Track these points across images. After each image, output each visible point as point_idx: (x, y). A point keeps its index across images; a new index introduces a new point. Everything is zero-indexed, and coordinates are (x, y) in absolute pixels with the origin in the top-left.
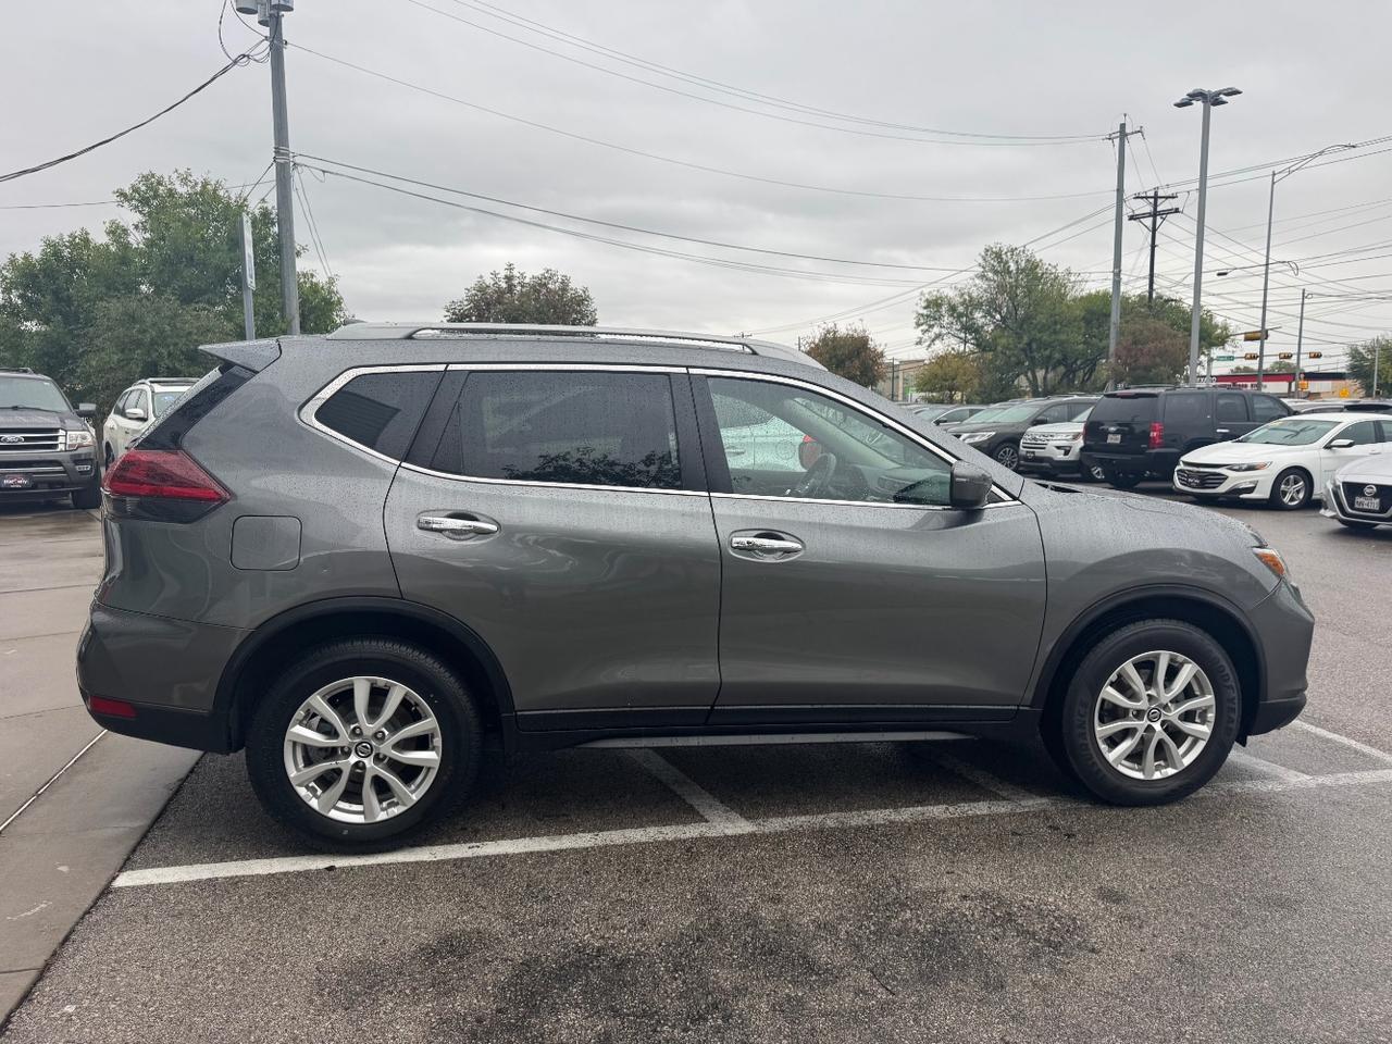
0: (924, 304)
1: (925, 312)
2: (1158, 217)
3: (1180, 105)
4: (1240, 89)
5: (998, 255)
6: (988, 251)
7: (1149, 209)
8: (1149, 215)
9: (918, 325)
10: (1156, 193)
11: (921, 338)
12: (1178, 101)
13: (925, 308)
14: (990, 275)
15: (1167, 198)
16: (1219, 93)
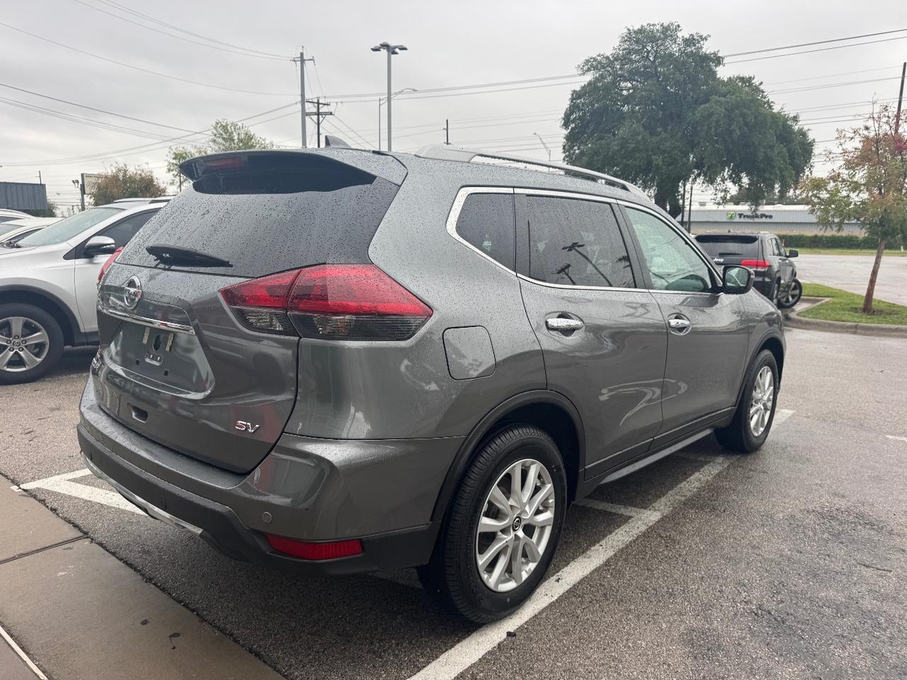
0: (173, 156)
1: (174, 161)
2: (320, 116)
3: (375, 50)
4: (407, 47)
5: (225, 128)
6: (217, 124)
7: (315, 110)
8: (315, 114)
9: (169, 170)
10: (318, 100)
11: (173, 180)
12: (373, 47)
13: (173, 159)
14: (220, 140)
15: (324, 104)
16: (396, 47)
